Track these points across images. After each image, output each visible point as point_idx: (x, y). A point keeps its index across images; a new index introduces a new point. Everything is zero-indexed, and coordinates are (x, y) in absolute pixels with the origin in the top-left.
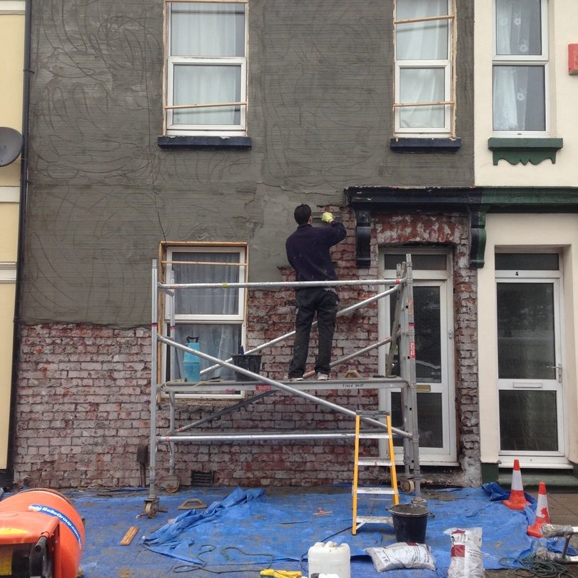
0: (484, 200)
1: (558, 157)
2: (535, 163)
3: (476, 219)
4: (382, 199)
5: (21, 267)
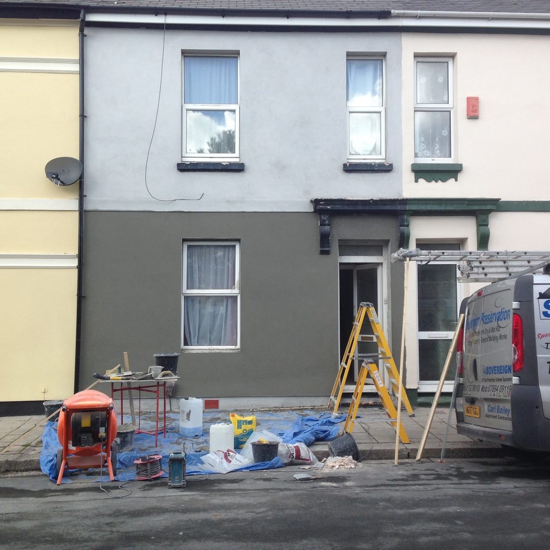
0: (408, 207)
1: (460, 176)
2: (444, 180)
3: (403, 221)
4: (338, 207)
5: (81, 256)
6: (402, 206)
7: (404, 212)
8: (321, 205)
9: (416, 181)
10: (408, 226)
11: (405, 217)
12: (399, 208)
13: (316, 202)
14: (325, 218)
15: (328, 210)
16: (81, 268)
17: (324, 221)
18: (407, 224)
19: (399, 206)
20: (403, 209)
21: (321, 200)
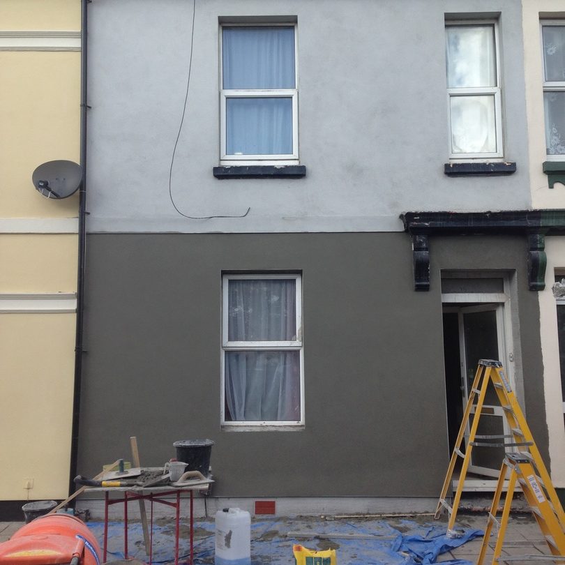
3: (535, 242)
4: (439, 224)
5: (81, 296)
6: (534, 221)
7: (536, 230)
8: (416, 220)
9: (551, 187)
10: (542, 249)
11: (538, 237)
12: (529, 223)
13: (408, 217)
14: (421, 239)
15: (426, 228)
16: (81, 312)
17: (421, 243)
18: (541, 246)
19: (528, 221)
20: (534, 225)
21: (416, 214)
